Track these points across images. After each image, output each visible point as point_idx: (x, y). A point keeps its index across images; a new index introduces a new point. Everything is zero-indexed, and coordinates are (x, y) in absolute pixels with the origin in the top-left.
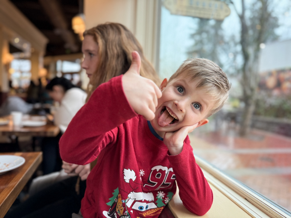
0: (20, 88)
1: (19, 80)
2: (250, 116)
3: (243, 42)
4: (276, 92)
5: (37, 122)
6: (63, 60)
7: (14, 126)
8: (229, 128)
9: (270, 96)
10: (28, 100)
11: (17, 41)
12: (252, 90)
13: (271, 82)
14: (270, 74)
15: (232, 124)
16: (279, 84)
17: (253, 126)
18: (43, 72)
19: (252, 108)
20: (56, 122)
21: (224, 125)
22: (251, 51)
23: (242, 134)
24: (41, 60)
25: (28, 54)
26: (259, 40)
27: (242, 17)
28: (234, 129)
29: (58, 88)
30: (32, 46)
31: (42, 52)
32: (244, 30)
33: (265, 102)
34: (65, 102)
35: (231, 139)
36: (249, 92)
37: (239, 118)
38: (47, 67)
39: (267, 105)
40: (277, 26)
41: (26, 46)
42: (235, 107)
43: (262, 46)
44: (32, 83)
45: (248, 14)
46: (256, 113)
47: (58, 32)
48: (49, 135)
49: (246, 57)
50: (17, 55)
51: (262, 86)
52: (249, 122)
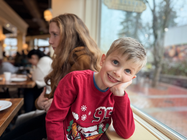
0: (10, 56)
1: (10, 51)
2: (158, 75)
3: (155, 27)
4: (175, 59)
5: (21, 79)
6: (38, 39)
7: (5, 81)
8: (145, 82)
9: (171, 61)
10: (16, 65)
11: (8, 26)
12: (160, 58)
13: (172, 53)
14: (171, 48)
15: (147, 80)
16: (177, 54)
17: (160, 81)
18: (25, 46)
19: (160, 69)
20: (34, 79)
21: (142, 80)
22: (159, 33)
23: (153, 85)
24: (24, 38)
25: (15, 34)
26: (164, 26)
27: (153, 11)
28: (148, 82)
29: (35, 57)
30: (18, 30)
31: (25, 34)
32: (155, 19)
33: (168, 65)
34: (39, 66)
35: (147, 89)
36: (158, 59)
37: (152, 76)
38: (28, 43)
39: (169, 67)
40: (176, 17)
41: (14, 29)
42: (149, 69)
43: (166, 30)
44: (18, 53)
45: (157, 9)
46: (162, 73)
47: (35, 20)
48: (28, 87)
49: (156, 37)
50: (8, 35)
51: (166, 55)
52: (158, 78)
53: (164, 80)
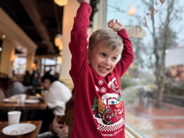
2: (161, 95)
4: (177, 79)
6: (45, 58)
8: (149, 102)
9: (174, 81)
10: (25, 84)
12: (162, 78)
13: (174, 72)
14: (173, 67)
15: (151, 99)
16: (179, 74)
17: (164, 101)
18: (33, 65)
19: (163, 89)
21: (146, 100)
23: (157, 106)
24: (33, 58)
25: (25, 55)
28: (152, 102)
29: (47, 81)
30: (28, 50)
31: (34, 53)
33: (171, 85)
35: (150, 109)
37: (155, 96)
38: (36, 62)
39: (172, 87)
42: (152, 88)
43: (167, 51)
46: (165, 92)
48: (42, 109)
50: (18, 55)
51: (168, 75)
52: (161, 97)
53: (168, 100)
